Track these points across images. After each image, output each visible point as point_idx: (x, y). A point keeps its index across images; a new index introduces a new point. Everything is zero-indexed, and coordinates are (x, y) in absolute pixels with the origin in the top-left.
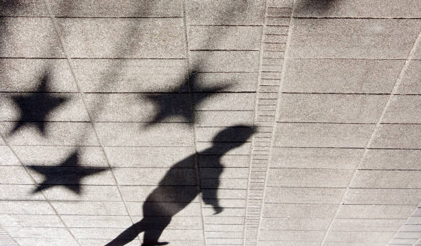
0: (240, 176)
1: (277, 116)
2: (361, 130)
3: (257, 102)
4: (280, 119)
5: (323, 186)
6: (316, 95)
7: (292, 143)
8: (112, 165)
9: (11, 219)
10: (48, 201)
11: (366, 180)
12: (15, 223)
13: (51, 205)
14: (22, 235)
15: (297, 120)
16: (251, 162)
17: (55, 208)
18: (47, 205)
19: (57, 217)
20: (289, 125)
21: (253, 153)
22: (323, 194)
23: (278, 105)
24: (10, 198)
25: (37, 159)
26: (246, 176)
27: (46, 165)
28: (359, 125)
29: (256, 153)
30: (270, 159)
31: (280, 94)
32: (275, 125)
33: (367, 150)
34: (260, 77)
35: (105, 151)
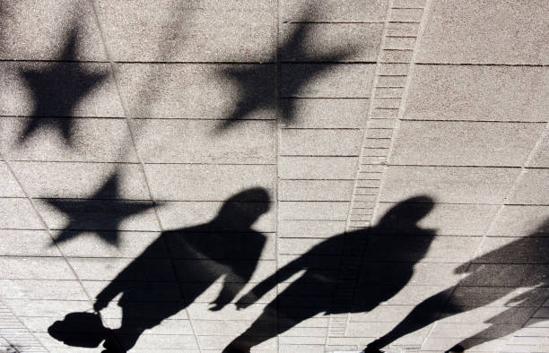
0: (337, 216)
1: (402, 108)
2: (522, 134)
3: (376, 81)
4: (405, 114)
5: (450, 233)
6: (466, 67)
7: (416, 158)
8: (156, 197)
9: (16, 286)
10: (64, 258)
11: (512, 224)
12: (20, 294)
13: (69, 265)
14: (31, 313)
15: (432, 115)
16: (354, 192)
17: (75, 269)
18: (63, 264)
19: (77, 284)
20: (419, 125)
21: (359, 176)
22: (448, 247)
23: (407, 87)
24: (12, 253)
25: (48, 186)
26: (343, 216)
27: (60, 196)
28: (521, 125)
29: (364, 176)
30: (381, 187)
31: (412, 66)
32: (397, 125)
33: (525, 171)
34: (386, 33)
35: (146, 170)
